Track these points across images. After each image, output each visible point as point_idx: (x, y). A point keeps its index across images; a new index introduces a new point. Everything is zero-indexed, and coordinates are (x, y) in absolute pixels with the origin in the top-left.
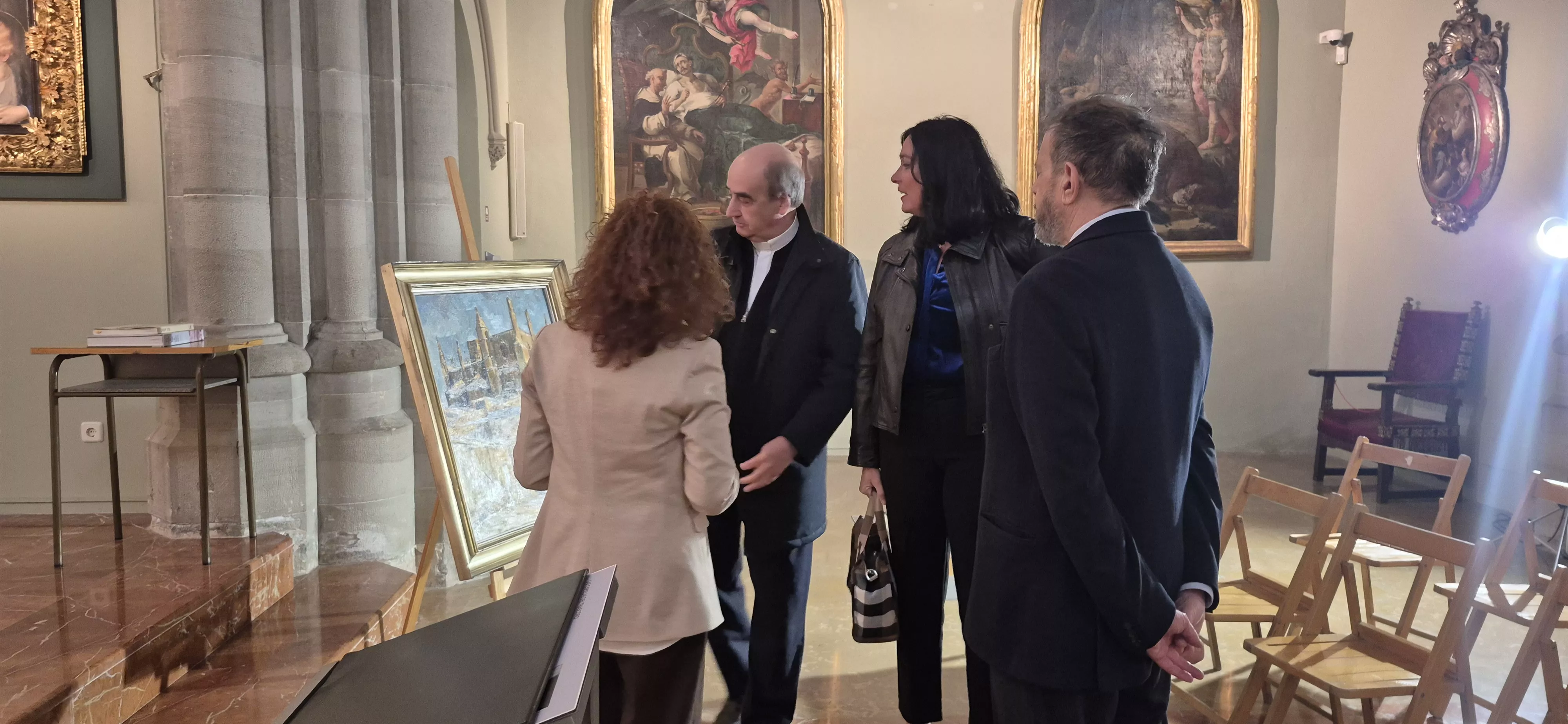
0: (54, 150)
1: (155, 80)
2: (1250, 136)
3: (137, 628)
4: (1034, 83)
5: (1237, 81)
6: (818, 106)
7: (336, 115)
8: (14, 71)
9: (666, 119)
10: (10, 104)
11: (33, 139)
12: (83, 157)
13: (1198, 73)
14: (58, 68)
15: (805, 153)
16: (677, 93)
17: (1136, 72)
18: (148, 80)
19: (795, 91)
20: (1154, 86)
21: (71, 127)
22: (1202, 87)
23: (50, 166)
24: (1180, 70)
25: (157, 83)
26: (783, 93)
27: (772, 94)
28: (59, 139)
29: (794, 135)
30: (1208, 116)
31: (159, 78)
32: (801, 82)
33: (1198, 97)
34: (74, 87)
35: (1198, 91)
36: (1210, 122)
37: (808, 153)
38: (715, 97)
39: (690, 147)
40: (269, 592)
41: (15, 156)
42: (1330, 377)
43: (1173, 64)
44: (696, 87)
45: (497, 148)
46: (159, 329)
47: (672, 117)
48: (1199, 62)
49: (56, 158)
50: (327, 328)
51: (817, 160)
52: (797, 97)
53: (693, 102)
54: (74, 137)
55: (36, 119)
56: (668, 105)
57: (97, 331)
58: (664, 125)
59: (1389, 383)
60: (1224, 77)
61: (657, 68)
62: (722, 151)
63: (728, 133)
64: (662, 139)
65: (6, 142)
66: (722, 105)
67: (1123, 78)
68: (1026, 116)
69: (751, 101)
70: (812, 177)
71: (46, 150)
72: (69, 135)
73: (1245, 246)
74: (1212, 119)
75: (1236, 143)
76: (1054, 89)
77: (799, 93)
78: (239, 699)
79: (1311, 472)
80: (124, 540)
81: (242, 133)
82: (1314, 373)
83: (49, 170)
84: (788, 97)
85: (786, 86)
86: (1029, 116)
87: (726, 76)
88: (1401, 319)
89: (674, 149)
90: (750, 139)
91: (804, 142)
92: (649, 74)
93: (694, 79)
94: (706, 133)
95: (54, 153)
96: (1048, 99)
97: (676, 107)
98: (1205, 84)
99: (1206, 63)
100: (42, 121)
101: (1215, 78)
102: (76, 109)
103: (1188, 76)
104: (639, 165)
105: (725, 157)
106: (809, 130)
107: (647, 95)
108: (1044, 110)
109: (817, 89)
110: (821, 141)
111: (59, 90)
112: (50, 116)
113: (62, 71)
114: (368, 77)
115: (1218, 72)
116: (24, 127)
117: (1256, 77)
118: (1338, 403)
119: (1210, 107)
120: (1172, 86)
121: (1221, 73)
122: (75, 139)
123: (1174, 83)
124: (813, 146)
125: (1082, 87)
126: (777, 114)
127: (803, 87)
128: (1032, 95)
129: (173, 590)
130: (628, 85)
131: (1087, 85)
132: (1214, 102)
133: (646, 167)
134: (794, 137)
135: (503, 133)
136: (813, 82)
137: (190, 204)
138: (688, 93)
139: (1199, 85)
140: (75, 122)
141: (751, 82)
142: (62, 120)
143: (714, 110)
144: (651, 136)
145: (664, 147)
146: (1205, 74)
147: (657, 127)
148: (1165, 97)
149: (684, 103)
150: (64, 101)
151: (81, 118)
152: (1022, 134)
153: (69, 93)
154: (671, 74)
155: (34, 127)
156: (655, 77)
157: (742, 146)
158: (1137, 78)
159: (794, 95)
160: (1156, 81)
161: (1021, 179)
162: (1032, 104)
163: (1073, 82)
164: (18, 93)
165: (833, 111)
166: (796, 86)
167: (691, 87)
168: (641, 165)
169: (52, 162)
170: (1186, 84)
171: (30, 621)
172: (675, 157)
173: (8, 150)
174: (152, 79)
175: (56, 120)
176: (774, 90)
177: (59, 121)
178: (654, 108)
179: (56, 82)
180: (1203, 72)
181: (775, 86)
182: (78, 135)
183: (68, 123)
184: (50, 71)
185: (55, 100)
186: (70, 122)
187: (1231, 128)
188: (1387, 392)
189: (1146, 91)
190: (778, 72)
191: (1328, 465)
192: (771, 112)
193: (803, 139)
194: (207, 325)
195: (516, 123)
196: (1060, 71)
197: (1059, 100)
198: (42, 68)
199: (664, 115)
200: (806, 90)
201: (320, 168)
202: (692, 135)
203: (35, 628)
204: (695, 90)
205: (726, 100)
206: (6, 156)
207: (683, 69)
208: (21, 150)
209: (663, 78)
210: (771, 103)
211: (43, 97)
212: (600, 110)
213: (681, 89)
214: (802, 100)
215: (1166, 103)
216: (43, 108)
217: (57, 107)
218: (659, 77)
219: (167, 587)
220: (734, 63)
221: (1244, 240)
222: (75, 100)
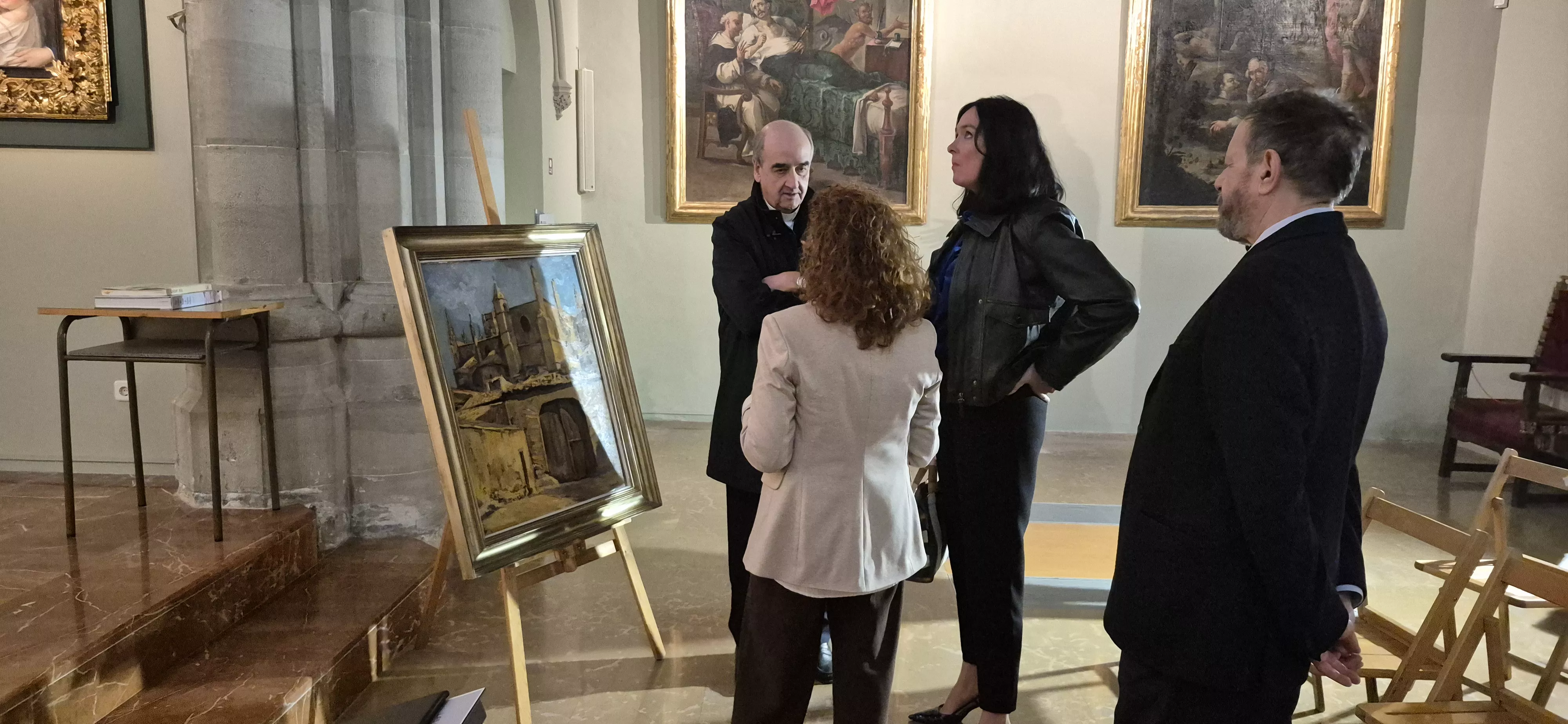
0: (79, 95)
1: (180, 21)
2: (1388, 89)
3: (122, 617)
4: (1145, 27)
5: (1377, 26)
6: (905, 54)
7: (367, 60)
8: (37, 10)
9: (741, 67)
10: (34, 46)
11: (57, 84)
12: (109, 103)
13: (1333, 18)
14: (81, 7)
15: (888, 104)
16: (753, 38)
17: (1261, 16)
18: (173, 21)
19: (880, 36)
20: (1281, 32)
21: (94, 71)
22: (1336, 33)
23: (76, 112)
24: (1312, 13)
25: (183, 25)
26: (867, 38)
27: (855, 39)
28: (84, 84)
29: (876, 85)
30: (1341, 66)
31: (184, 19)
32: (887, 25)
33: (1330, 45)
34: (96, 28)
35: (1332, 38)
36: (1343, 72)
37: (891, 103)
38: (794, 43)
39: (765, 96)
40: (287, 570)
41: (40, 102)
42: (1465, 363)
43: (1305, 7)
44: (773, 32)
45: (562, 96)
46: (169, 291)
47: (747, 64)
48: (1334, 5)
49: (80, 104)
50: (360, 289)
51: (902, 112)
52: (881, 43)
53: (769, 48)
54: (98, 82)
55: (59, 62)
56: (744, 52)
57: (106, 291)
58: (739, 73)
59: (1534, 373)
60: (1363, 22)
61: (732, 11)
62: (799, 101)
63: (807, 82)
64: (736, 88)
65: (30, 86)
66: (800, 51)
67: (1246, 22)
68: (1134, 64)
69: (833, 46)
70: (895, 131)
71: (72, 94)
72: (93, 80)
73: (1376, 212)
74: (1346, 70)
75: (1372, 96)
76: (1168, 34)
77: (885, 39)
78: (226, 698)
79: (1437, 465)
80: (147, 507)
81: (264, 79)
82: (1446, 357)
83: (75, 117)
84: (872, 42)
85: (870, 31)
86: (1138, 65)
87: (806, 20)
88: (1554, 300)
89: (748, 99)
90: (829, 88)
91: (888, 92)
92: (724, 18)
93: (771, 23)
94: (783, 81)
95: (78, 98)
96: (1160, 45)
97: (753, 52)
98: (1340, 29)
99: (1342, 5)
100: (66, 65)
101: (1352, 24)
102: (99, 51)
103: (1321, 20)
104: (711, 116)
105: (802, 107)
106: (893, 79)
107: (722, 40)
108: (1155, 58)
109: (904, 34)
110: (906, 92)
111: (82, 31)
112: (73, 59)
113: (85, 11)
114: (403, 19)
115: (1355, 16)
116: (47, 70)
117: (1399, 23)
118: (1474, 391)
119: (1344, 57)
120: (1302, 31)
121: (1359, 17)
122: (100, 84)
123: (1304, 29)
124: (897, 97)
125: (1199, 33)
126: (859, 61)
127: (889, 32)
128: (1142, 41)
129: (174, 571)
130: (702, 29)
131: (1205, 30)
132: (1349, 50)
133: (720, 117)
134: (877, 86)
135: (571, 80)
136: (900, 26)
137: (211, 154)
138: (765, 38)
139: (1333, 31)
140: (98, 65)
141: (832, 27)
142: (86, 64)
143: (793, 57)
144: (725, 85)
145: (739, 96)
146: (1341, 19)
147: (731, 75)
148: (1293, 44)
149: (761, 49)
150: (87, 43)
151: (105, 61)
152: (1129, 84)
153: (91, 34)
154: (747, 18)
155: (58, 70)
156: (731, 21)
157: (821, 97)
158: (1262, 22)
159: (878, 41)
160: (1284, 26)
161: (1125, 135)
162: (1141, 50)
163: (1189, 27)
164: (42, 34)
165: (920, 58)
166: (881, 31)
167: (768, 31)
168: (714, 116)
169: (77, 108)
170: (1319, 29)
171: (17, 603)
172: (749, 107)
173: (32, 95)
174: (177, 20)
175: (80, 63)
176: (857, 35)
177: (83, 65)
178: (728, 55)
179: (78, 22)
180: (1339, 16)
181: (858, 31)
182: (102, 80)
183: (92, 66)
184: (72, 10)
185: (78, 42)
186: (93, 65)
187: (1367, 80)
188: (1532, 382)
189: (1271, 37)
190: (862, 15)
191: (1458, 460)
192: (852, 59)
193: (887, 89)
194: (231, 284)
195: (585, 70)
196: (1175, 14)
197: (1173, 47)
198: (65, 7)
199: (739, 62)
200: (892, 35)
201: (352, 117)
202: (768, 83)
203: (20, 611)
204: (772, 35)
205: (805, 46)
206: (32, 101)
207: (760, 12)
208: (45, 95)
209: (739, 22)
210: (852, 50)
211: (65, 39)
212: (672, 57)
213: (757, 33)
214: (887, 45)
215: (1294, 51)
216: (66, 50)
217: (81, 49)
218: (734, 20)
219: (169, 567)
220: (814, 5)
221: (1375, 205)
222: (99, 42)
